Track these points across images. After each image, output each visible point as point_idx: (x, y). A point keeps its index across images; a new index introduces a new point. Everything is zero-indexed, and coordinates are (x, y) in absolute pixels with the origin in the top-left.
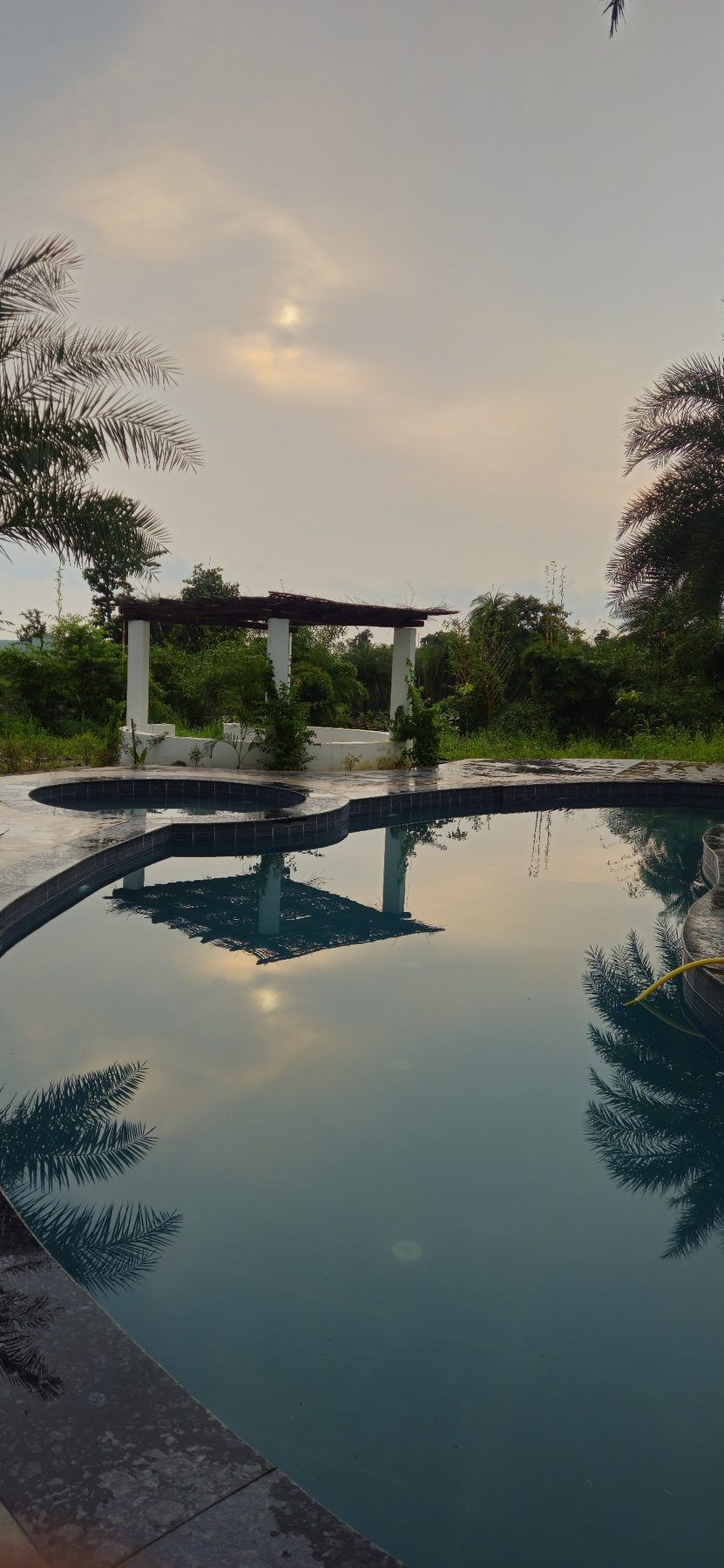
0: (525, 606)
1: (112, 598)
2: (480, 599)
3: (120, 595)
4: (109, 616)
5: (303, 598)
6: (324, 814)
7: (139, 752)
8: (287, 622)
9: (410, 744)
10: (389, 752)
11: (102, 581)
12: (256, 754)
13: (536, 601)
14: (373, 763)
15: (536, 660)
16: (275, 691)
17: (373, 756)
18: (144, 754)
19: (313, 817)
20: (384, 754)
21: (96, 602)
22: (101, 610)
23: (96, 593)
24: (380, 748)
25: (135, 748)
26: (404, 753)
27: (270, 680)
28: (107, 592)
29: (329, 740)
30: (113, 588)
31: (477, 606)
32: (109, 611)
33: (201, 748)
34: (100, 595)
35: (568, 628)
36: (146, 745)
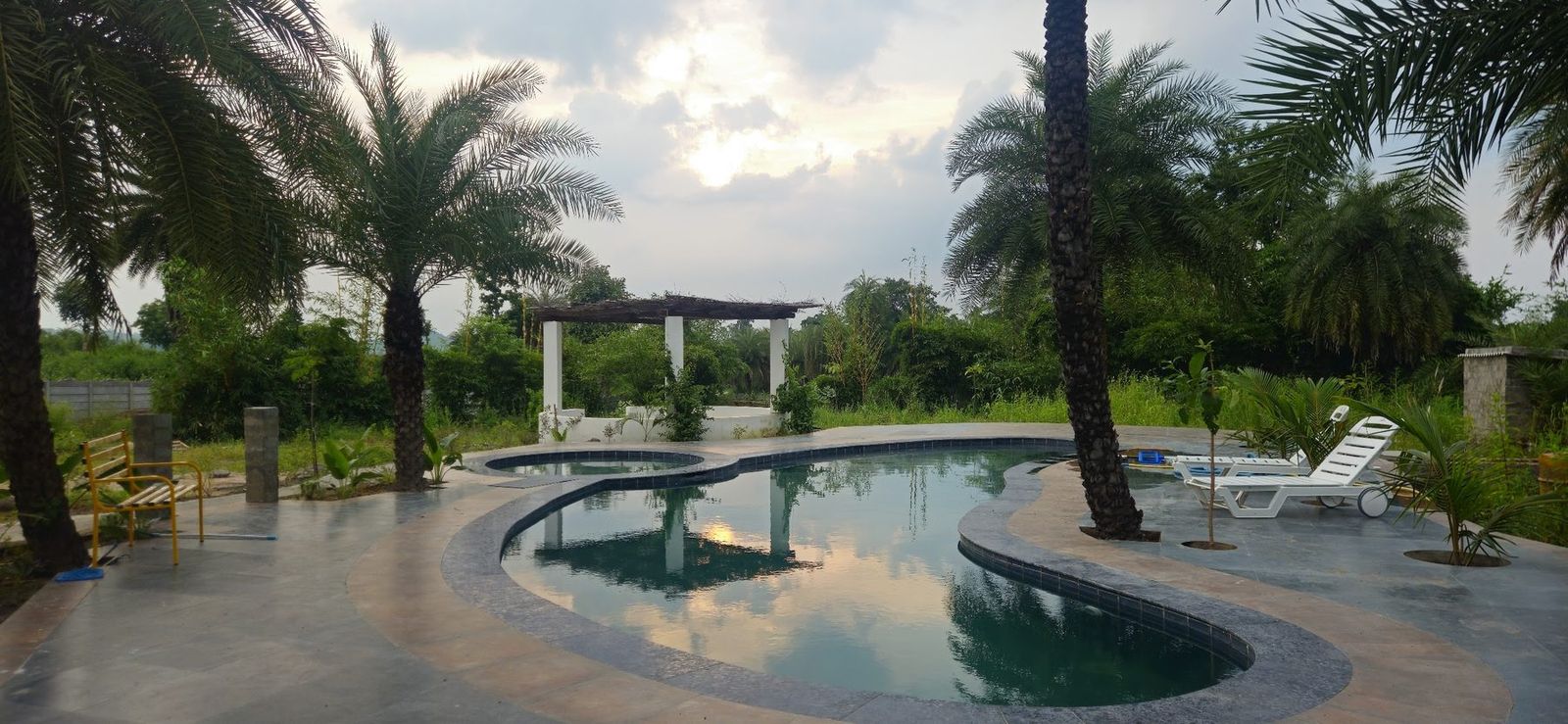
0: (897, 288)
1: (500, 295)
2: (853, 283)
3: (507, 291)
4: (497, 313)
5: (693, 299)
6: (720, 469)
7: (561, 432)
8: (681, 318)
9: (789, 416)
10: (770, 423)
11: (489, 279)
12: (661, 429)
13: (906, 283)
14: (757, 432)
15: (907, 335)
16: (674, 377)
17: (757, 427)
18: (565, 434)
19: (712, 470)
20: (765, 425)
21: (484, 299)
22: (489, 307)
23: (484, 291)
24: (763, 419)
25: (556, 428)
26: (783, 423)
27: (669, 367)
28: (496, 291)
29: (720, 416)
30: (500, 286)
31: (851, 290)
32: (498, 306)
33: (613, 426)
34: (489, 293)
35: (938, 307)
36: (565, 426)
